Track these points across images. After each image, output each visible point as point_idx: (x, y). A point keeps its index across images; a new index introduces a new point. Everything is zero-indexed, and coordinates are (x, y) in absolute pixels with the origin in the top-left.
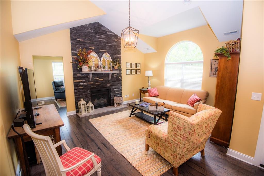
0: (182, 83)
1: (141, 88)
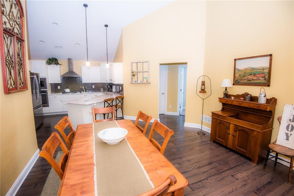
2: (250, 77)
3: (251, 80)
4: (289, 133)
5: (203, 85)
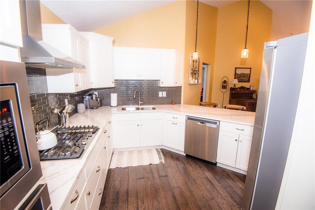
3: (243, 80)
5: (225, 83)
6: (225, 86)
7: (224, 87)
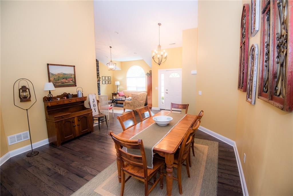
0: (137, 88)
1: (113, 93)
2: (64, 81)
3: (64, 83)
4: (95, 108)
5: (25, 91)
6: (25, 97)
7: (25, 99)
